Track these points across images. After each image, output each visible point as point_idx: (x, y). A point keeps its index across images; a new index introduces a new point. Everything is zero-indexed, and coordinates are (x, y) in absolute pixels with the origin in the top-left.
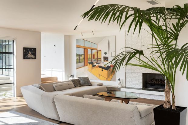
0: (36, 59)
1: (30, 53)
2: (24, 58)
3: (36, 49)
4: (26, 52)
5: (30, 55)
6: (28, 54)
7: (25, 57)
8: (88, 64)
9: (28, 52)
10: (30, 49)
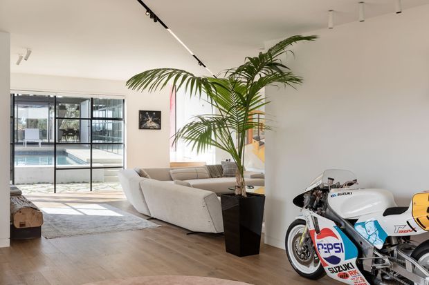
0: (160, 129)
1: (150, 119)
2: (140, 128)
3: (160, 112)
4: (143, 119)
5: (150, 123)
6: (146, 121)
7: (142, 125)
8: (253, 140)
9: (147, 117)
10: (151, 113)
